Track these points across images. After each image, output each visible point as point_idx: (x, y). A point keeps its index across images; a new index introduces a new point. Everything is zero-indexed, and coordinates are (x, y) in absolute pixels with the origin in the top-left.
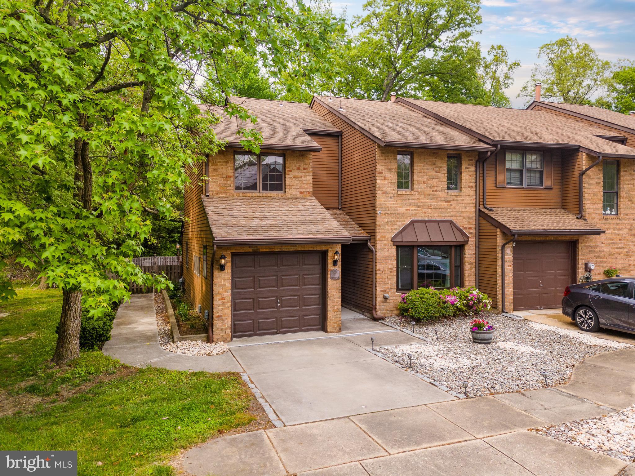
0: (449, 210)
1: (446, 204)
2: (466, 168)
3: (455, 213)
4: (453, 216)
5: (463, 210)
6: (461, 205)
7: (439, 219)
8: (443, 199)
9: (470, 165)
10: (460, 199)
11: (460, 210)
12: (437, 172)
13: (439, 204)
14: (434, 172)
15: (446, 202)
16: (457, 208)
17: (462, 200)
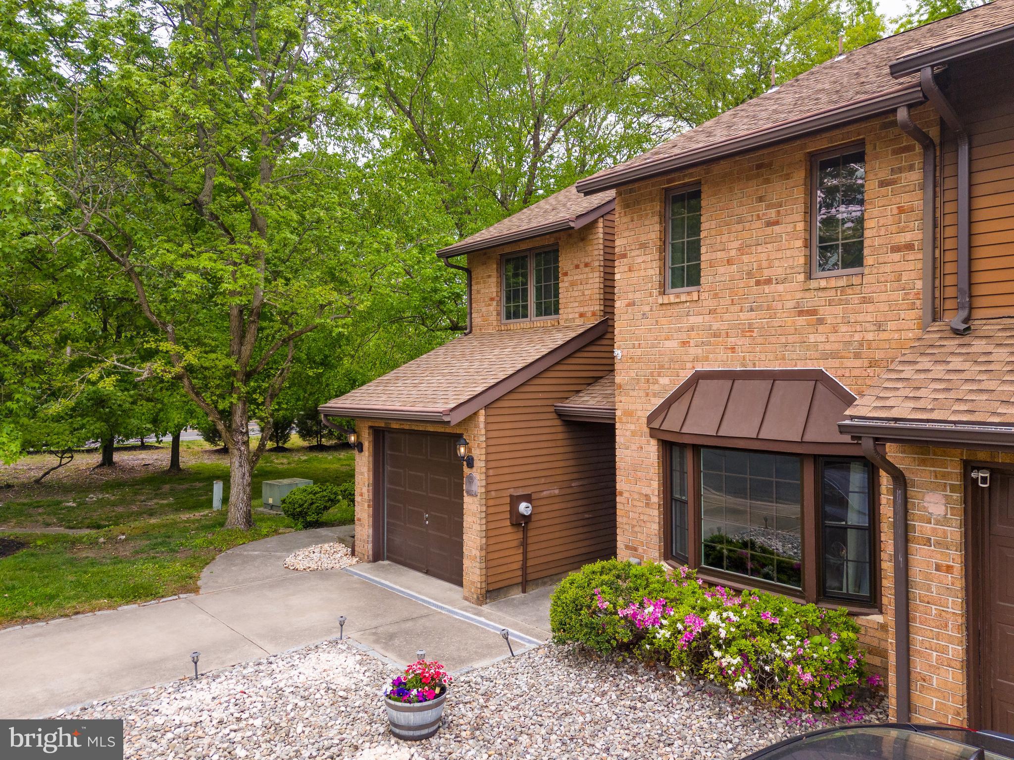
0: (812, 338)
1: (802, 320)
2: (883, 184)
3: (835, 346)
4: (825, 356)
5: (870, 336)
6: (861, 317)
7: (777, 367)
8: (790, 304)
9: (900, 170)
10: (856, 299)
11: (857, 337)
12: (769, 224)
13: (776, 322)
14: (758, 224)
15: (801, 313)
16: (843, 328)
17: (865, 301)
